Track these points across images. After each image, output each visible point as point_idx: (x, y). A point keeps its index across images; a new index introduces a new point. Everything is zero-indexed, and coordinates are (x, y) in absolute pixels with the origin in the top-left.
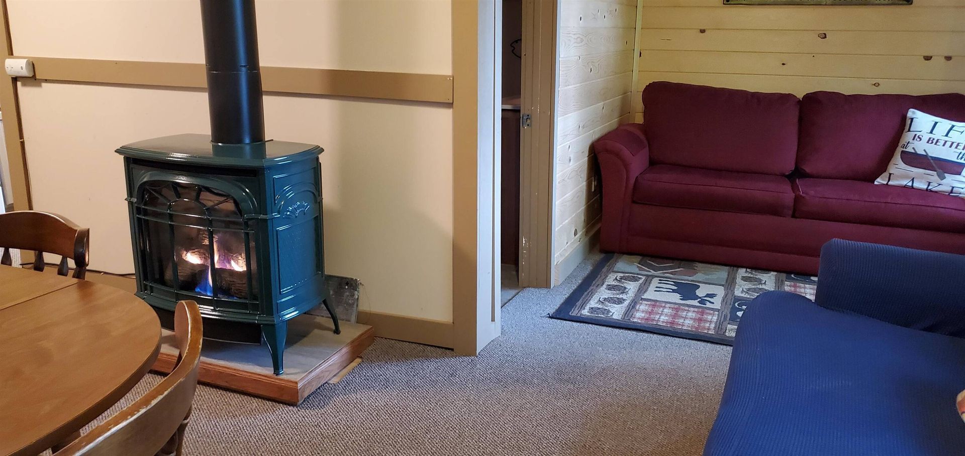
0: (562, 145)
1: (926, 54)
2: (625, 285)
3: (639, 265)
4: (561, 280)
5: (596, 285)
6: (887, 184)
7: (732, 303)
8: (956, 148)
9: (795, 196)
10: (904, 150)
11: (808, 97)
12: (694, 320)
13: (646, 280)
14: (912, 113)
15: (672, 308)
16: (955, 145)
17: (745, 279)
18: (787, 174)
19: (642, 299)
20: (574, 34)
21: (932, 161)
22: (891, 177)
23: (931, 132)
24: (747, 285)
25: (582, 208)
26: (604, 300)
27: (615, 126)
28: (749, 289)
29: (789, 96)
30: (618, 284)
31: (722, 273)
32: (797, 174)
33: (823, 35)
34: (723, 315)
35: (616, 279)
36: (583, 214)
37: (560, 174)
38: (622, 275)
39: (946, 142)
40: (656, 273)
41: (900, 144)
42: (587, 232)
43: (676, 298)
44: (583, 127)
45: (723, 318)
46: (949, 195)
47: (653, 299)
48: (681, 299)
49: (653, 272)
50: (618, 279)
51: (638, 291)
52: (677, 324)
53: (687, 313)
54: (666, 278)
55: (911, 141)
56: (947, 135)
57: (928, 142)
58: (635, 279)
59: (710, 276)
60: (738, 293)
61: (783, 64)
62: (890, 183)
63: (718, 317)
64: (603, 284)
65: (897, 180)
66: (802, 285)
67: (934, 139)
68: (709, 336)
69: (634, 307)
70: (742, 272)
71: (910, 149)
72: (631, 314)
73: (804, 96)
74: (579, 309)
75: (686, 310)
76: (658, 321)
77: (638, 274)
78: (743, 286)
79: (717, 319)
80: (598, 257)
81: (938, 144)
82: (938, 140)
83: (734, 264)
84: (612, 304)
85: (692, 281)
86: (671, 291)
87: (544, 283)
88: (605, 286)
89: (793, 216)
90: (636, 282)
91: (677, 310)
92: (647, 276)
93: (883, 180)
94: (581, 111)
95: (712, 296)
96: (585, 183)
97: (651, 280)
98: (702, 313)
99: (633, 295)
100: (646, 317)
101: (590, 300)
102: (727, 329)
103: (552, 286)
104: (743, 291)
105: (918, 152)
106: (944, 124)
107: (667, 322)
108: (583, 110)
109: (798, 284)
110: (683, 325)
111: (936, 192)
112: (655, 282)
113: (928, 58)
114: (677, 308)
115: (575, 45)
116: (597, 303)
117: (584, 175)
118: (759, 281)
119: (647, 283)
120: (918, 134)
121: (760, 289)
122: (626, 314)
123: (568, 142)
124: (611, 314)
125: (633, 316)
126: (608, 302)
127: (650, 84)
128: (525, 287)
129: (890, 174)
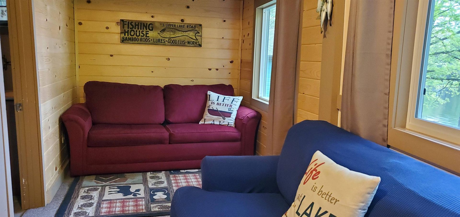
0: (45, 120)
1: (209, 68)
2: (91, 194)
3: (95, 181)
4: (51, 200)
5: (74, 198)
6: (204, 124)
7: (149, 192)
8: (227, 106)
9: (169, 133)
10: (209, 108)
11: (166, 87)
12: (134, 206)
13: (102, 189)
14: (209, 93)
15: (120, 202)
16: (227, 105)
17: (152, 178)
18: (162, 123)
19: (103, 200)
20: (45, 57)
21: (220, 112)
22: (205, 120)
23: (218, 100)
24: (154, 181)
25: (58, 154)
26: (81, 206)
27: (70, 106)
28: (155, 183)
29: (158, 87)
30: (87, 194)
31: (139, 177)
32: (166, 123)
33: (168, 59)
34: (147, 200)
35: (85, 192)
36: (59, 157)
37: (45, 137)
38: (88, 188)
39: (223, 104)
40: (106, 183)
41: (207, 106)
42: (62, 167)
43: (120, 196)
44: (55, 108)
45: (147, 202)
46: (228, 126)
47: (109, 199)
48: (123, 196)
49: (104, 184)
50: (86, 191)
51: (99, 196)
52: (126, 210)
53: (129, 203)
54: (112, 185)
55: (211, 105)
56: (223, 101)
57: (217, 105)
58: (96, 190)
59: (134, 180)
60: (150, 186)
61: (152, 72)
62: (205, 123)
63: (145, 202)
64: (78, 196)
65: (208, 121)
66: (178, 175)
67: (219, 103)
68: (144, 213)
69: (100, 206)
70: (149, 174)
71: (211, 108)
72: (99, 211)
73: (164, 87)
74: (67, 215)
75: (128, 201)
76: (115, 211)
77: (96, 186)
78: (151, 182)
79: (145, 203)
80: (71, 180)
81: (221, 105)
82: (220, 103)
83: (144, 171)
84: (86, 208)
85: (126, 184)
86: (117, 192)
87: (41, 203)
88: (79, 197)
89: (169, 143)
90: (97, 191)
91: (123, 202)
92: (102, 186)
93: (202, 122)
94: (52, 99)
95: (138, 190)
96: (58, 139)
97: (105, 188)
98: (137, 201)
99: (97, 199)
100: (108, 211)
101: (73, 208)
102: (151, 207)
103: (46, 204)
104: (152, 185)
105: (214, 109)
106: (222, 97)
107: (120, 211)
108: (54, 98)
109: (176, 176)
110: (129, 211)
111: (223, 125)
112: (107, 188)
113: (210, 69)
114: (123, 201)
115: (46, 62)
116: (78, 209)
117: (58, 135)
118: (158, 178)
119: (103, 190)
120: (213, 101)
121: (160, 182)
122: (96, 212)
123: (48, 118)
124: (88, 214)
125: (101, 212)
126: (84, 207)
127: (87, 82)
128: (27, 210)
129: (205, 119)
